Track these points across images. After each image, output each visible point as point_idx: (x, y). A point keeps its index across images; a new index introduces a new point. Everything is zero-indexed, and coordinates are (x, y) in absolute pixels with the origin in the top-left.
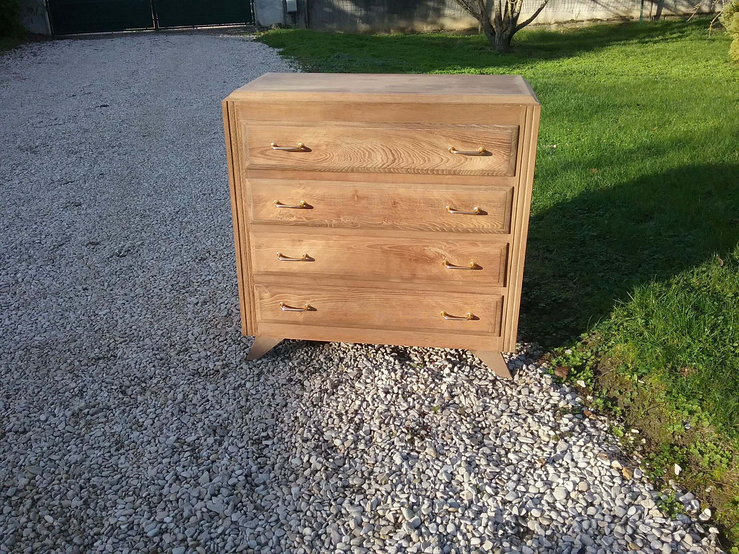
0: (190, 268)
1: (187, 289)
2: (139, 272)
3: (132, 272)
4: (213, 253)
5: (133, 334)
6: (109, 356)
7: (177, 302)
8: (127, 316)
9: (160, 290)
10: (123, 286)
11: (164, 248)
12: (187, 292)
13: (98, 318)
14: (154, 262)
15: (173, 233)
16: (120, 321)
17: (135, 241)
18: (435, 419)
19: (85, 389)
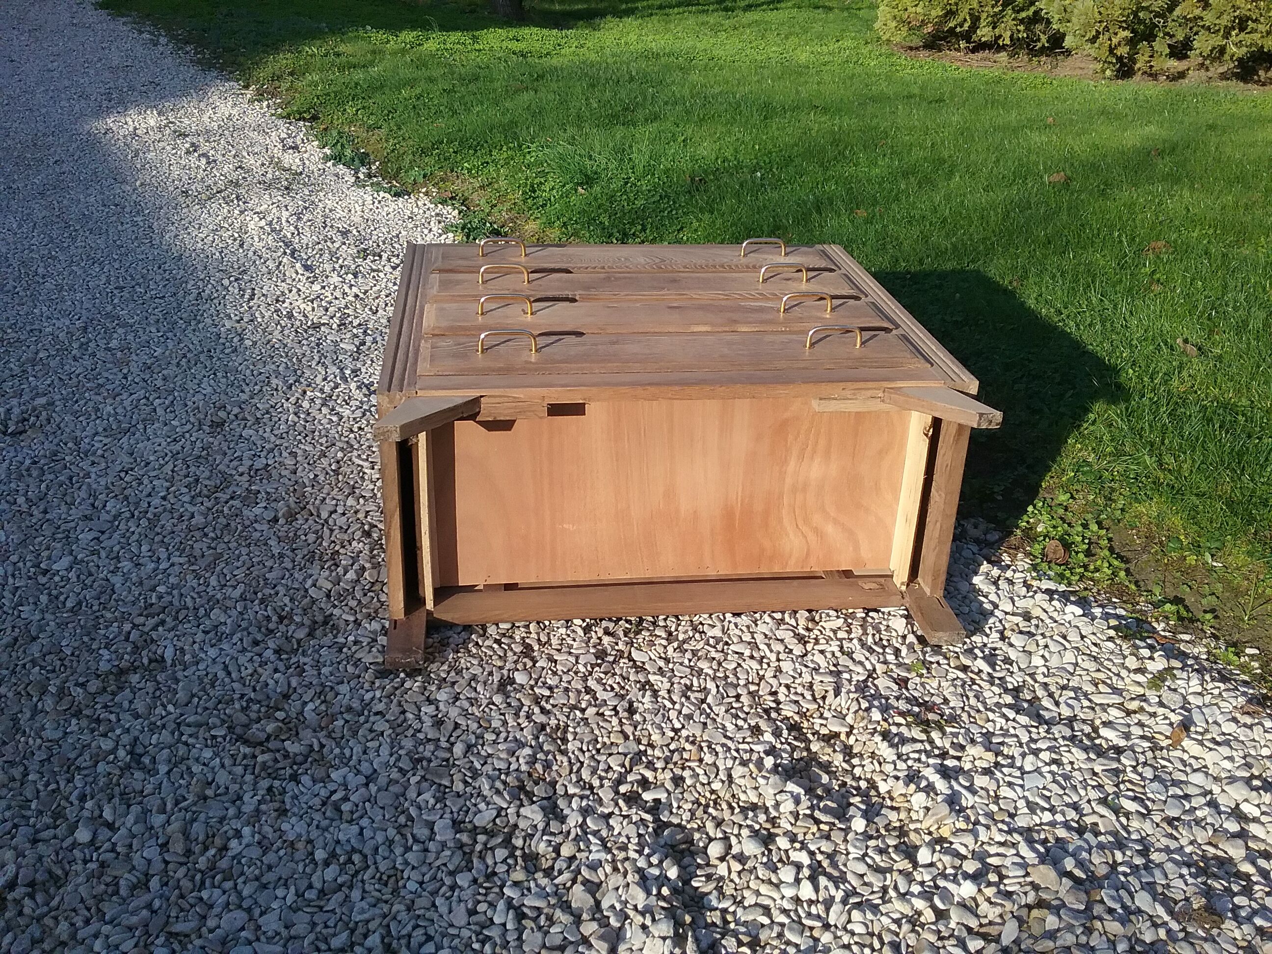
0: (199, 444)
1: (229, 491)
2: (85, 465)
3: (65, 467)
4: (236, 410)
5: (171, 603)
6: (145, 661)
7: (224, 521)
8: (126, 565)
9: (164, 498)
10: (68, 499)
11: (109, 409)
12: (232, 498)
13: (57, 579)
14: (106, 441)
15: (105, 374)
16: (117, 580)
17: (25, 397)
18: (928, 687)
19: (140, 750)
